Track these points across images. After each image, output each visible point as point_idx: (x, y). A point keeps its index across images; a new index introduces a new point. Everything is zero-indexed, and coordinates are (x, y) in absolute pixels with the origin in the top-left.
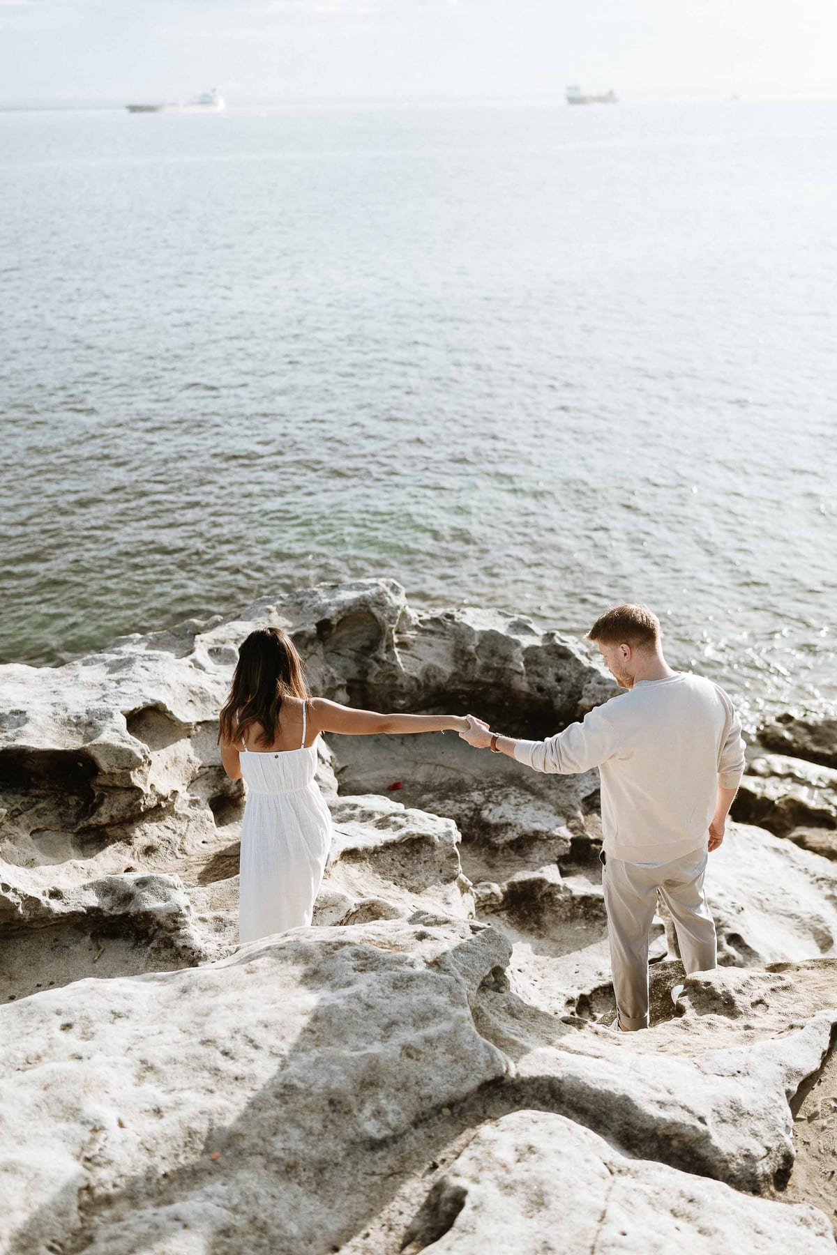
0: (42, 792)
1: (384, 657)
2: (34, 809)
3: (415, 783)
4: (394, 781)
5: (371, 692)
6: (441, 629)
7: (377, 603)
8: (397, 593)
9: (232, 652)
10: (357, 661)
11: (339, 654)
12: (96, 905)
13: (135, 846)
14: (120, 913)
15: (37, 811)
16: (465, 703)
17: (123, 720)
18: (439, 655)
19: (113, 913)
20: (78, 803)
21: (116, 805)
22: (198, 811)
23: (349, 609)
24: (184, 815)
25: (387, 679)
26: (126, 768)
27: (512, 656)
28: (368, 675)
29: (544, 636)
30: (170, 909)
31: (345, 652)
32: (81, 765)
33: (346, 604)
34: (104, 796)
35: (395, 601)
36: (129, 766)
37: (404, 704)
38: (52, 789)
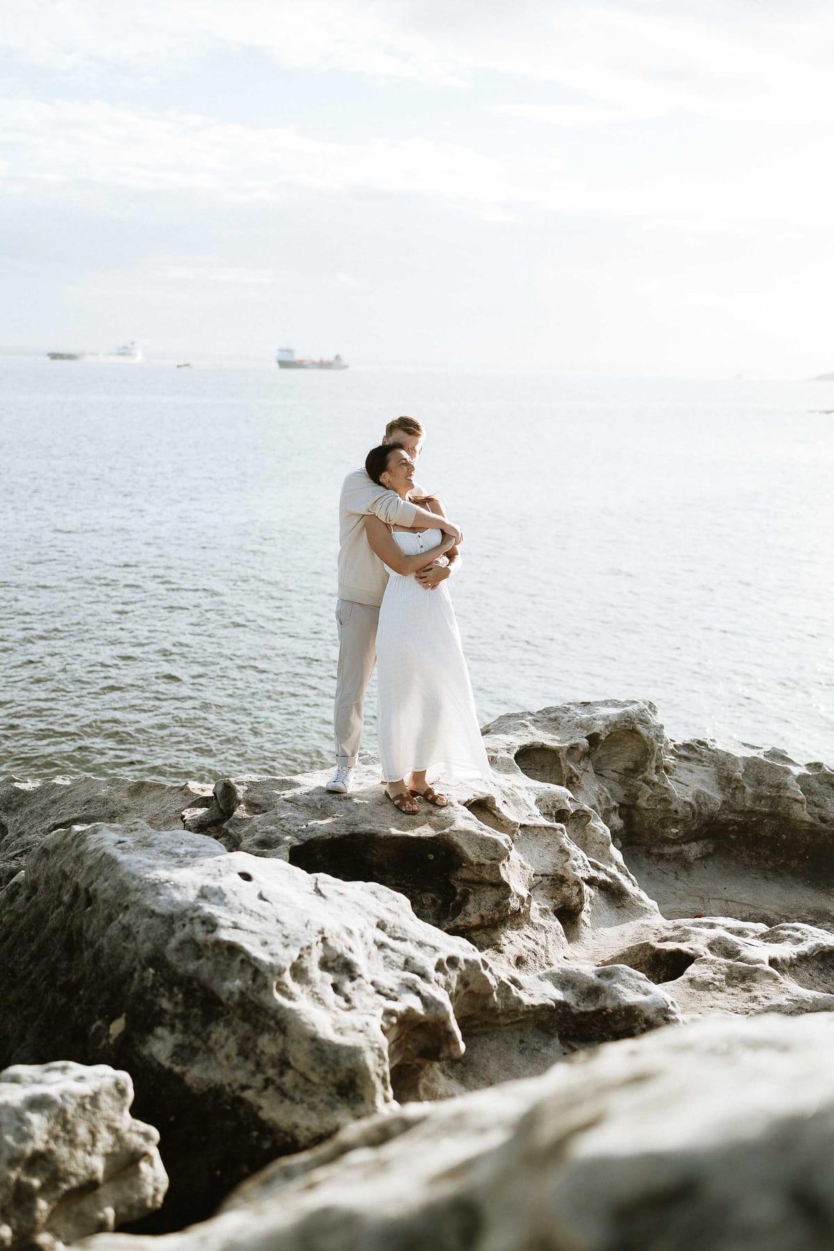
1: (656, 778)
5: (637, 819)
6: (695, 755)
7: (641, 720)
8: (655, 712)
9: (508, 759)
10: (622, 783)
11: (602, 775)
12: (562, 999)
13: (507, 953)
14: (592, 1009)
16: (733, 837)
17: (466, 809)
18: (703, 782)
19: (582, 1009)
20: (434, 901)
21: (483, 903)
22: (551, 922)
23: (615, 724)
24: (539, 925)
25: (659, 803)
26: (494, 859)
27: (786, 784)
28: (638, 799)
29: (809, 765)
30: (656, 1003)
31: (607, 773)
32: (431, 857)
33: (611, 718)
34: (469, 892)
35: (657, 721)
36: (497, 857)
37: (677, 833)
38: (398, 885)
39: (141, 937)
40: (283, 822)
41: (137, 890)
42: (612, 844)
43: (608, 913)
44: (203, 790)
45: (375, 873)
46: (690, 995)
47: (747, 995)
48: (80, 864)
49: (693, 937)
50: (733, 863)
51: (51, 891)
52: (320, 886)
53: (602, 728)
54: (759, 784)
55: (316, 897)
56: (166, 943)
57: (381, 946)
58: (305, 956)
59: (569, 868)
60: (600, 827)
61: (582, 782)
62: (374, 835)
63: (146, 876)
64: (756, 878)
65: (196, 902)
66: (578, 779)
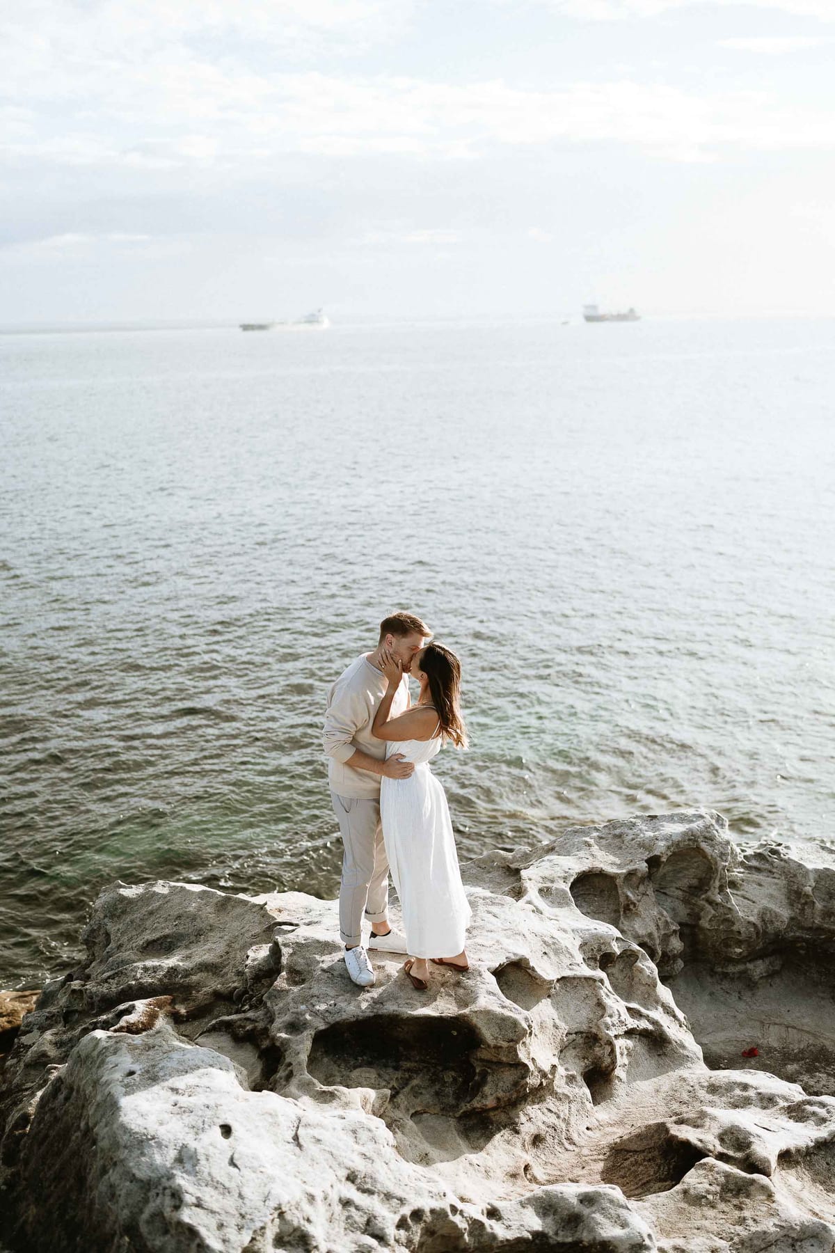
0: (413, 1064)
1: (719, 899)
2: (409, 1087)
3: (770, 1050)
4: (747, 1048)
5: (701, 937)
6: (767, 866)
7: (705, 838)
8: (722, 826)
9: (563, 891)
10: (686, 901)
11: (665, 894)
12: (540, 1229)
13: (523, 1134)
14: (570, 1240)
15: (412, 1088)
16: (802, 952)
17: (493, 979)
18: (771, 896)
19: (560, 1239)
20: (455, 1079)
21: (501, 1084)
22: (577, 1090)
23: (678, 844)
24: (564, 1094)
25: (722, 924)
26: (512, 1041)
28: (701, 919)
30: (631, 1238)
31: (671, 892)
32: (455, 1033)
33: (674, 838)
34: (488, 1073)
35: (723, 835)
36: (515, 1038)
37: (741, 953)
38: (424, 1062)
39: (122, 1201)
40: (314, 1000)
41: (125, 1147)
42: (659, 983)
43: (647, 1063)
44: (280, 911)
46: (681, 1211)
47: (737, 1213)
48: (94, 1093)
49: (707, 1122)
50: (802, 979)
51: (78, 1107)
52: (301, 1132)
54: (831, 898)
55: (292, 1147)
56: (141, 1211)
57: (346, 1203)
58: (258, 1238)
59: (603, 1027)
60: (649, 967)
61: (640, 908)
62: (397, 1016)
63: (137, 1130)
64: (823, 998)
65: (172, 1168)
66: (635, 906)
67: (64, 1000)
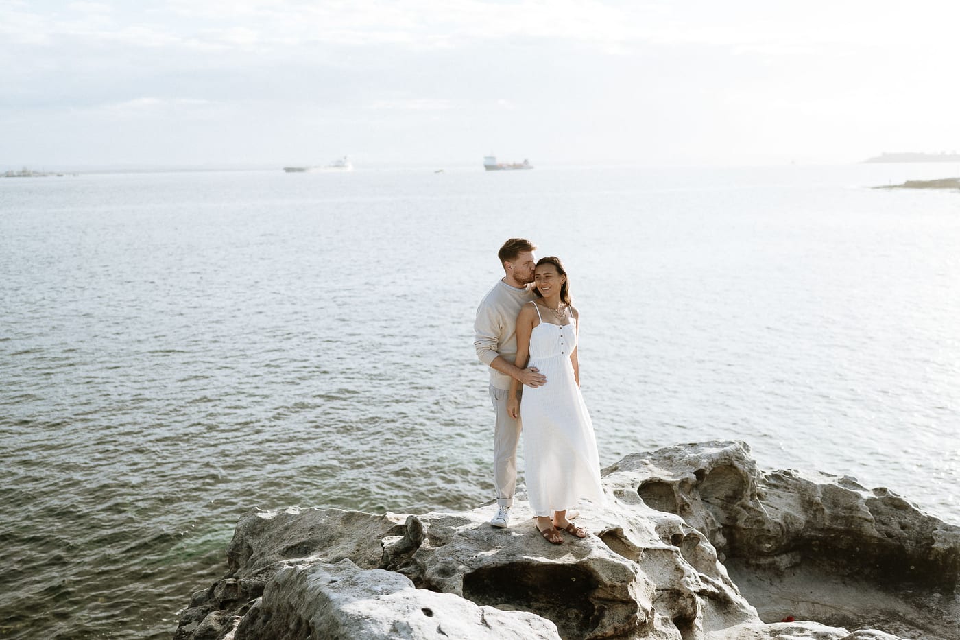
0: (542, 605)
1: (751, 504)
3: (803, 618)
5: (737, 536)
6: (782, 483)
7: (737, 457)
8: (748, 450)
9: (633, 493)
10: (724, 508)
11: (707, 502)
16: (815, 549)
17: (600, 539)
18: (789, 505)
20: (577, 615)
21: (616, 617)
22: (671, 630)
23: (716, 462)
24: (661, 632)
25: (755, 524)
26: (624, 582)
27: (857, 507)
28: (737, 521)
29: (875, 490)
31: (712, 500)
32: (574, 579)
33: (713, 457)
34: (605, 608)
35: (750, 457)
36: (625, 580)
37: (770, 548)
38: (549, 602)
40: (458, 554)
41: (344, 625)
42: (717, 560)
43: (717, 618)
44: (398, 519)
45: (530, 593)
48: (302, 599)
50: (817, 570)
51: (282, 618)
52: (486, 617)
53: (707, 465)
55: (483, 627)
59: (684, 584)
60: (707, 546)
61: (692, 509)
62: (529, 563)
63: (352, 613)
64: (836, 584)
65: (390, 636)
66: (688, 507)
67: (220, 593)
